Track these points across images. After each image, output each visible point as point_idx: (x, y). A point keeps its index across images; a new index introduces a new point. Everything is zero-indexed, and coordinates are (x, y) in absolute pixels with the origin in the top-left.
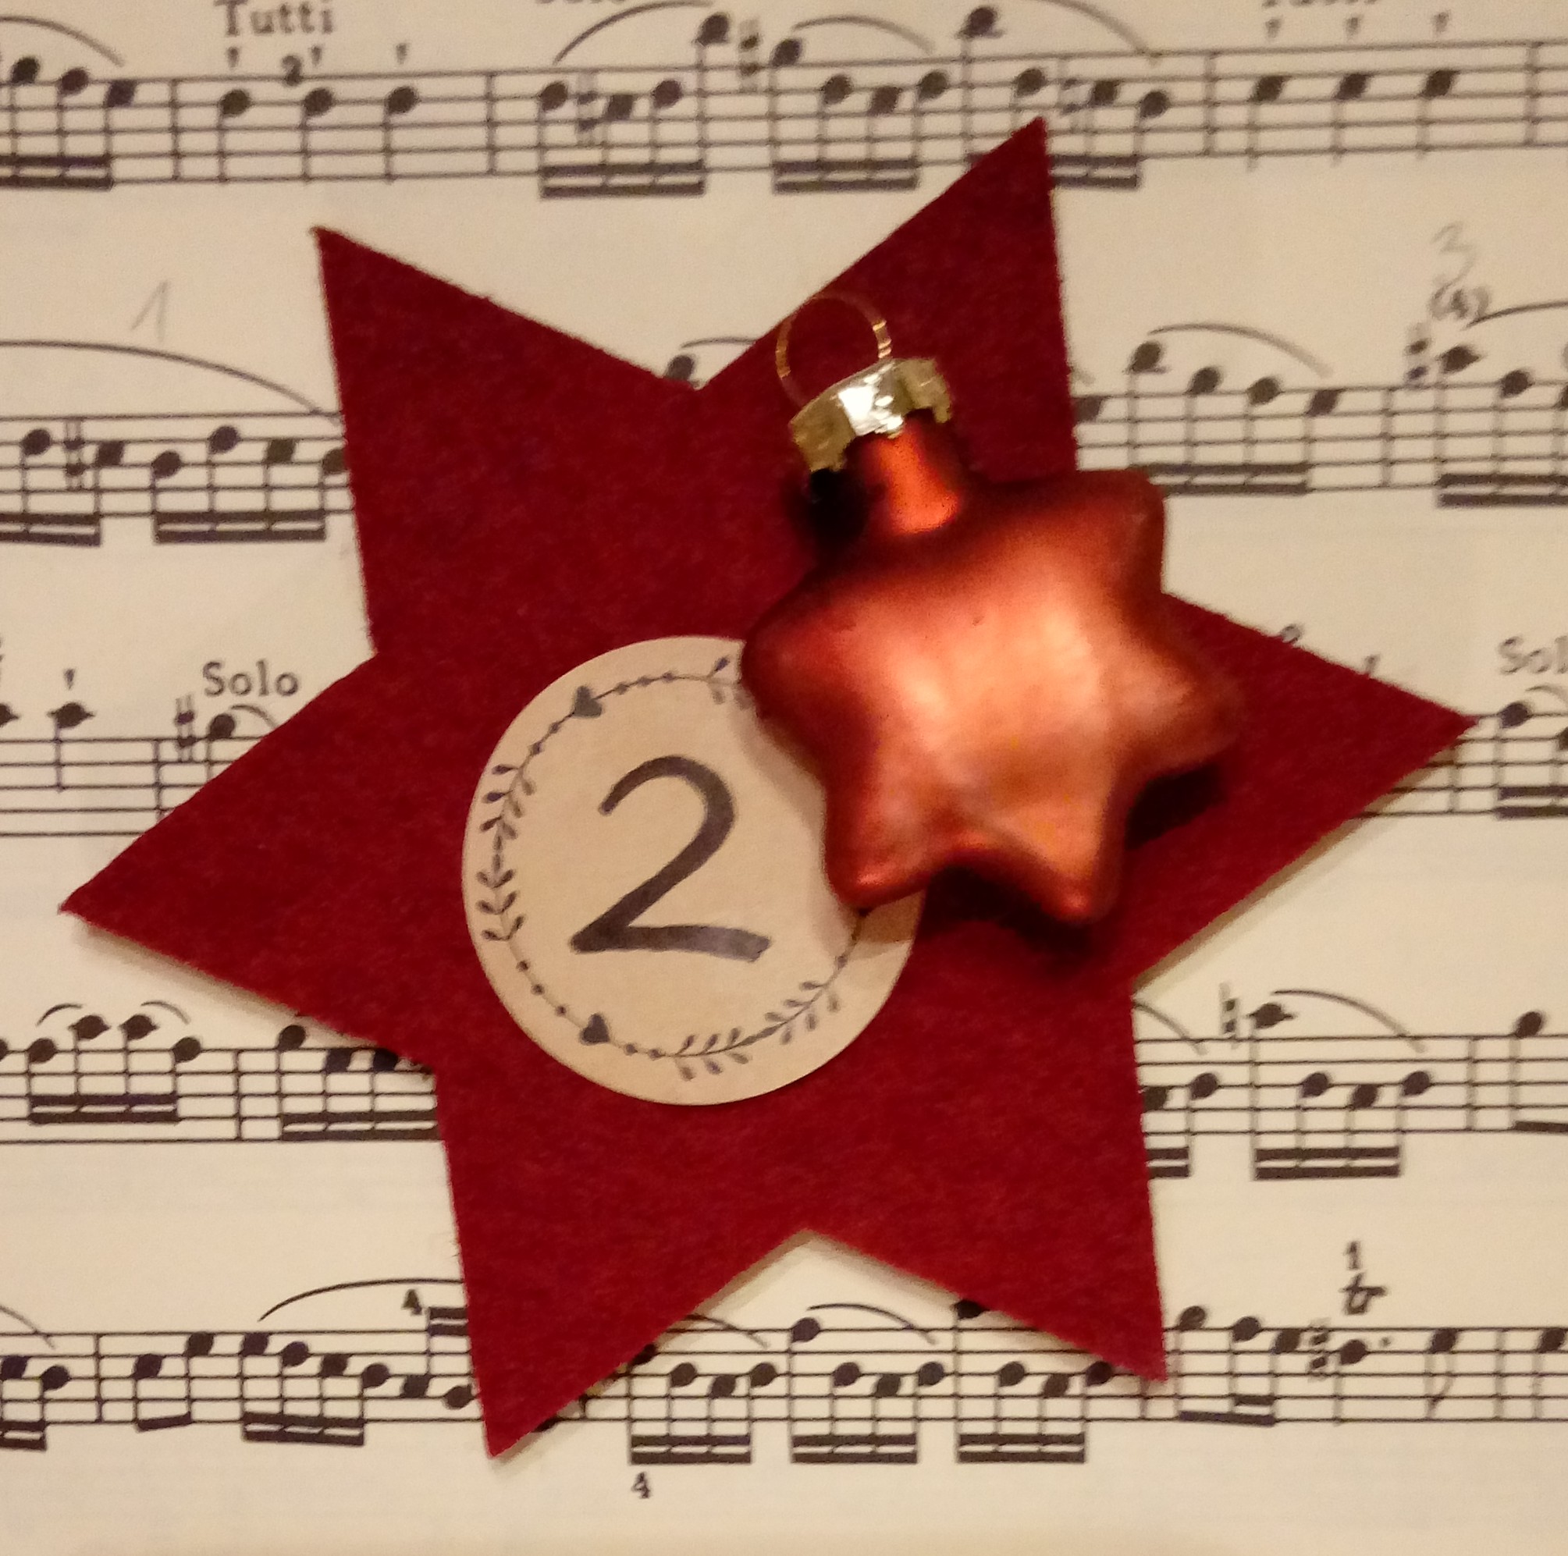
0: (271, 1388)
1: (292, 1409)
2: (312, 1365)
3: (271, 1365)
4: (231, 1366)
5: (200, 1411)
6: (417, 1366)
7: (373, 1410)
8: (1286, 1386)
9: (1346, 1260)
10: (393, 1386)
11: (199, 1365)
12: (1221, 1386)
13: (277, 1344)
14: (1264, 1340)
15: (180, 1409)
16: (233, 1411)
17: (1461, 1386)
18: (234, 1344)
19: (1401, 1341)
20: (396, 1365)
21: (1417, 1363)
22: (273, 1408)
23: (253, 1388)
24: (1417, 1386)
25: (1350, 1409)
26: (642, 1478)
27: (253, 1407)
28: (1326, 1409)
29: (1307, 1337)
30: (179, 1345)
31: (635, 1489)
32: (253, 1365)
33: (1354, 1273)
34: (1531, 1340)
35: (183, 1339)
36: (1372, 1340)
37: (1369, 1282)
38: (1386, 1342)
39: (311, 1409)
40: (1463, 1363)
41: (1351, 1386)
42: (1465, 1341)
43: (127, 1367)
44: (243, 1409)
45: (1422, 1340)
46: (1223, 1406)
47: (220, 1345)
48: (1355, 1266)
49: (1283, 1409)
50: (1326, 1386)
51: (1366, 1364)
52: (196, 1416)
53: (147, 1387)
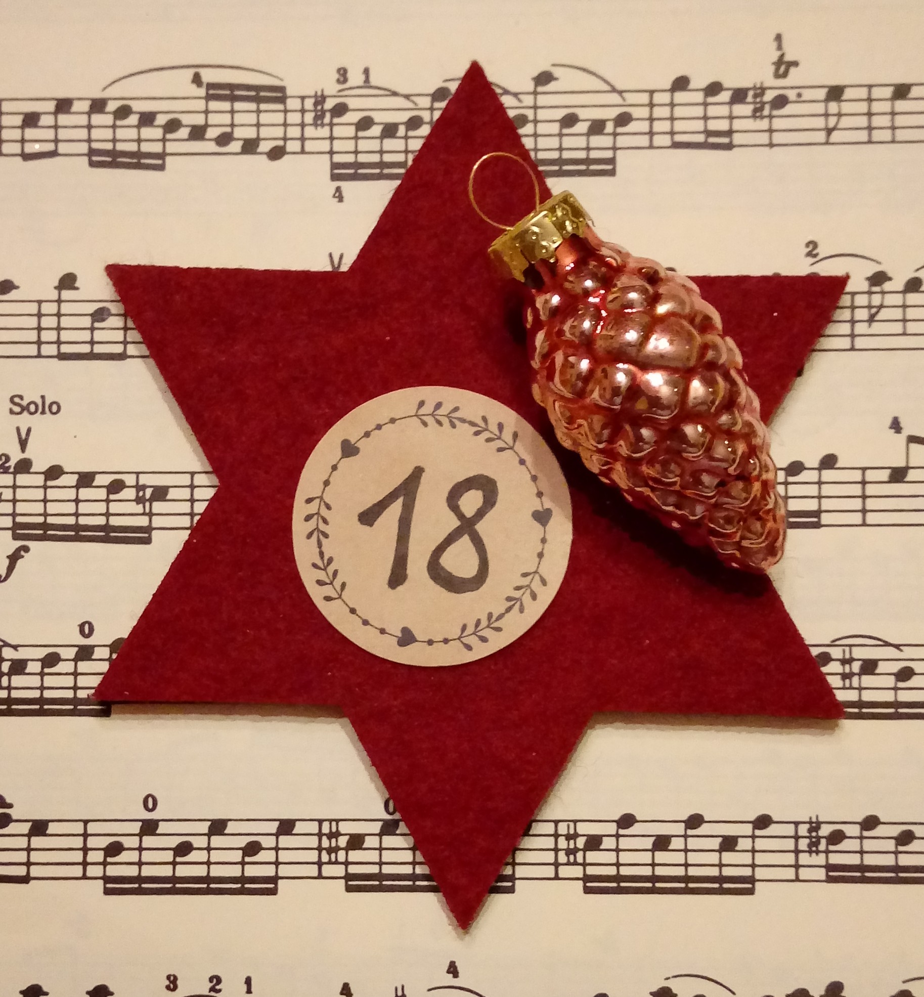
0: (108, 134)
1: (120, 147)
2: (133, 119)
3: (108, 119)
4: (83, 120)
5: (63, 148)
6: (199, 120)
7: (171, 147)
8: (737, 125)
9: (774, 45)
10: (184, 133)
11: (63, 119)
12: (699, 125)
13: (112, 106)
14: (725, 96)
15: (50, 147)
16: (84, 148)
17: (845, 122)
18: (85, 106)
19: (807, 94)
20: (186, 119)
21: (820, 108)
22: (109, 146)
23: (96, 134)
24: (820, 122)
25: (778, 138)
26: (338, 189)
27: (95, 145)
28: (764, 138)
29: (751, 93)
30: (51, 106)
31: (334, 196)
32: (97, 119)
33: (779, 53)
34: (888, 92)
35: (54, 103)
36: (791, 95)
37: (788, 58)
38: (799, 95)
39: (133, 147)
40: (846, 107)
41: (777, 124)
42: (848, 94)
43: (18, 120)
44: (90, 148)
45: (822, 94)
46: (701, 138)
47: (77, 106)
48: (780, 47)
49: (737, 139)
50: (764, 124)
51: (788, 109)
52: (60, 151)
53: (30, 133)
